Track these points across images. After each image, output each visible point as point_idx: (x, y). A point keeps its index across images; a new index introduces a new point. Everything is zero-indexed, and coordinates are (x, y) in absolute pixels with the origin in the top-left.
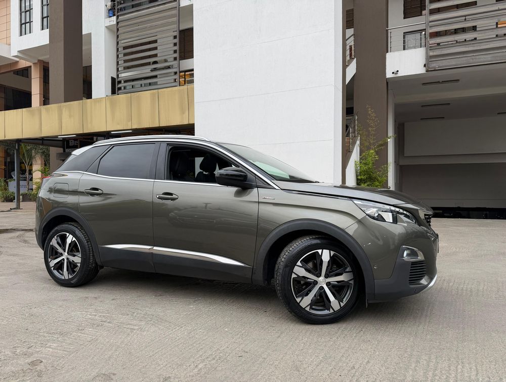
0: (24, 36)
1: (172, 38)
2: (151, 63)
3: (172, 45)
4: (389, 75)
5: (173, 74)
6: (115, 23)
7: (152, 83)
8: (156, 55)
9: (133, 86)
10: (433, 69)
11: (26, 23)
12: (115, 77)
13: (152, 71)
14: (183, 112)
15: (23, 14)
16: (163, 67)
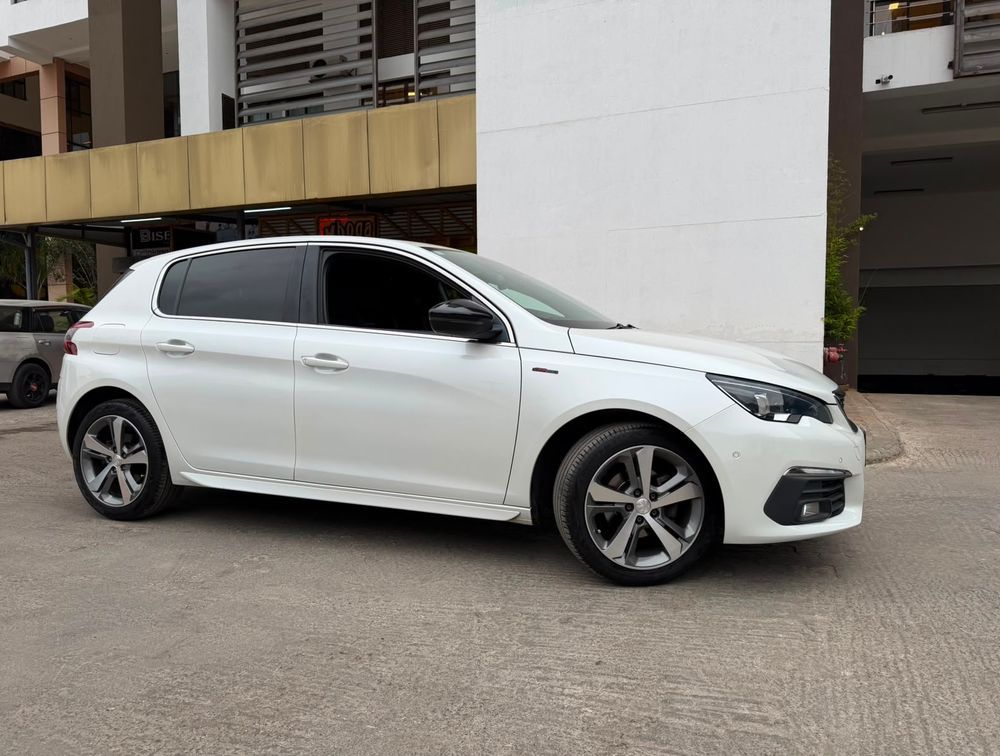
0: (22, 4)
1: (356, 8)
2: (311, 64)
3: (356, 25)
5: (357, 88)
7: (311, 107)
8: (319, 48)
9: (268, 114)
10: (971, 73)
12: (232, 95)
13: (312, 81)
14: (425, 162)
16: (338, 74)
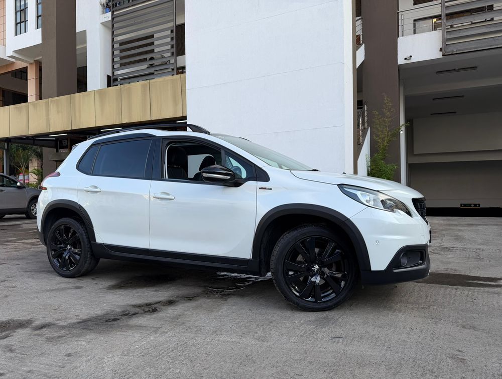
0: (19, 36)
1: (169, 32)
2: (148, 59)
3: (170, 39)
4: (401, 61)
5: (170, 70)
6: (110, 19)
8: (152, 51)
10: (450, 53)
11: (21, 22)
12: (111, 75)
13: (148, 68)
14: (176, 104)
15: (19, 14)
16: (160, 63)
